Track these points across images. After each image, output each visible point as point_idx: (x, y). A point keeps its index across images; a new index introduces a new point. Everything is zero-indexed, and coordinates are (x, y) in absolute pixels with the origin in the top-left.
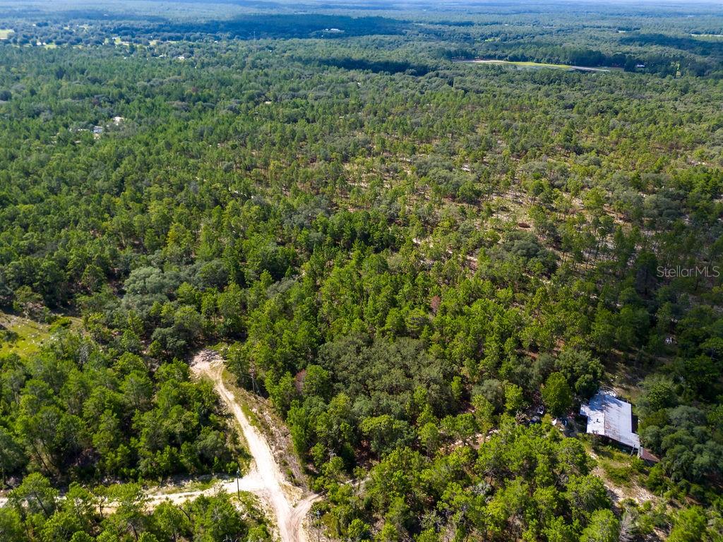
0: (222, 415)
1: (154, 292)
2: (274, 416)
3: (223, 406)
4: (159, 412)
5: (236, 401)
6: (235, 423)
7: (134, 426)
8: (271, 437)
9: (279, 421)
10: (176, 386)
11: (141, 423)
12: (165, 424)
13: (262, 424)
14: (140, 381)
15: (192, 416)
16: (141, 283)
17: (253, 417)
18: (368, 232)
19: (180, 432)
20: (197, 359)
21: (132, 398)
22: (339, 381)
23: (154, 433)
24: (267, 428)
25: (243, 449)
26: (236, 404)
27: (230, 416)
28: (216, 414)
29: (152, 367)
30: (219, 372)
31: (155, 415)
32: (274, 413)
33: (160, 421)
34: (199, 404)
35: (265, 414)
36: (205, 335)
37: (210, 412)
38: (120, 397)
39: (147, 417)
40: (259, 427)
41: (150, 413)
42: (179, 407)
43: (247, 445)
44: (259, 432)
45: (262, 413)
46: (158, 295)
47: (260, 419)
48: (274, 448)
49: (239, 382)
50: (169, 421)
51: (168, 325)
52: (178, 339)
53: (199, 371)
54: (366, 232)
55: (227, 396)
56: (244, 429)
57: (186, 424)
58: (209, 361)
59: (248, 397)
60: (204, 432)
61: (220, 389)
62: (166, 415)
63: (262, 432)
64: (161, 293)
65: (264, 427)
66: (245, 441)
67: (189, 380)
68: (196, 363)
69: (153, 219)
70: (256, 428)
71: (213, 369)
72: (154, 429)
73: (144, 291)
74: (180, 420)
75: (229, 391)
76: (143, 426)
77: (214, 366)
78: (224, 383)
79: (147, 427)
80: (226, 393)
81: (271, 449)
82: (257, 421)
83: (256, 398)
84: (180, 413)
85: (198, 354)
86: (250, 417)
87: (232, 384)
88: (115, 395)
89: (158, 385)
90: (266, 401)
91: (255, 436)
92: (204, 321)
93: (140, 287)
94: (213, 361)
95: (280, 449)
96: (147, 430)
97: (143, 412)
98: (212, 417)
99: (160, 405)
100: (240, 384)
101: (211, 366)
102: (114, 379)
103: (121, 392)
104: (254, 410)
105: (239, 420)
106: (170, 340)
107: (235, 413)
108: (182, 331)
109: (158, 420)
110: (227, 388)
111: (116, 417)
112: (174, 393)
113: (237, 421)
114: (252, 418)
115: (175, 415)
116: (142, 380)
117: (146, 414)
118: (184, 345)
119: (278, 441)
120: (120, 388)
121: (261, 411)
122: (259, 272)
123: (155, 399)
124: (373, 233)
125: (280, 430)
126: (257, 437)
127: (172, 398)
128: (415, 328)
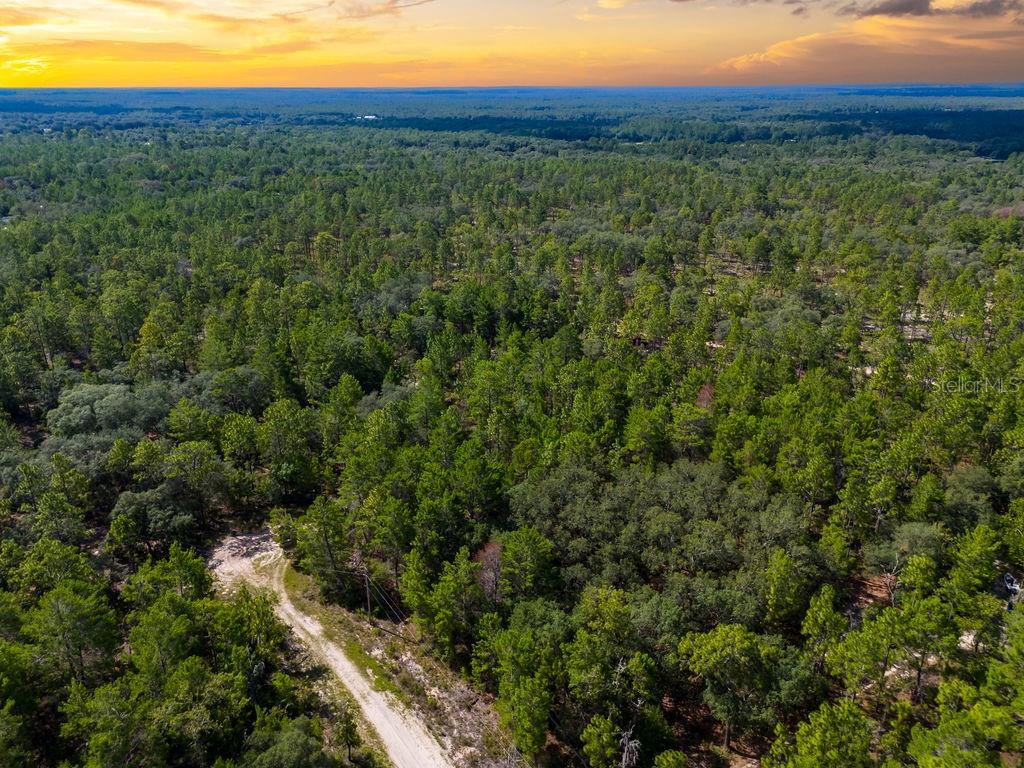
0: (299, 674)
1: (113, 425)
2: (430, 661)
3: (297, 651)
4: (139, 684)
5: (329, 636)
6: (337, 691)
7: (67, 729)
8: (435, 718)
9: (445, 673)
10: (179, 610)
11: (84, 721)
12: (157, 714)
13: (405, 683)
14: (80, 606)
15: (227, 683)
16: (85, 411)
17: (378, 670)
18: (519, 310)
19: (202, 732)
20: (220, 553)
21: (59, 652)
22: (574, 563)
23: (126, 744)
24: (420, 692)
25: (369, 756)
26: (330, 644)
27: (320, 672)
28: (286, 672)
29: (115, 579)
30: (276, 575)
31: (126, 694)
32: (427, 653)
33: (141, 708)
34: (244, 650)
35: (405, 659)
36: (235, 504)
37: (270, 668)
38: (25, 654)
39: (103, 702)
40: (398, 693)
41: (112, 689)
42: (194, 661)
43: (380, 743)
44: (402, 706)
45: (397, 658)
46: (124, 430)
47: (396, 672)
48: (448, 742)
49: (326, 592)
50: (170, 705)
51: (150, 485)
52: (176, 513)
53: (229, 579)
54: (515, 311)
55: (307, 627)
56: (362, 703)
57: (217, 706)
58: (248, 555)
59: (355, 624)
60: (264, 723)
61: (286, 612)
62: (158, 689)
63: (408, 705)
64: (131, 425)
65: (410, 693)
66: (373, 734)
67: (212, 595)
68: (220, 562)
69: (107, 313)
70: (392, 696)
71: (261, 571)
72: (123, 731)
73: (90, 425)
74: (198, 699)
75: (308, 614)
76: (93, 728)
77: (263, 563)
78: (293, 599)
79: (104, 729)
80: (300, 620)
81: (444, 747)
82: (390, 678)
83: (374, 625)
84: (197, 679)
85: (221, 544)
86: (370, 671)
87: (312, 598)
88: (15, 649)
89: (131, 616)
90: (401, 628)
91: (395, 717)
92: (230, 472)
93: (81, 418)
94: (257, 556)
95: (468, 744)
96: (102, 738)
97: (90, 685)
98: (278, 680)
99: (140, 662)
100: (329, 597)
101: (256, 565)
102: (12, 611)
103: (28, 640)
104: (377, 653)
105: (345, 681)
106: (156, 515)
107: (333, 664)
108: (182, 494)
109: (134, 706)
110: (301, 608)
111: (13, 711)
112: (179, 627)
113: (340, 685)
114: (374, 673)
115: (184, 686)
116: (88, 604)
117: (100, 691)
118: (190, 526)
119: (455, 723)
120: (25, 629)
121: (393, 653)
122: (330, 383)
123: (126, 652)
124: (529, 311)
125: (452, 693)
126: (398, 718)
127: (171, 640)
128: (695, 440)
